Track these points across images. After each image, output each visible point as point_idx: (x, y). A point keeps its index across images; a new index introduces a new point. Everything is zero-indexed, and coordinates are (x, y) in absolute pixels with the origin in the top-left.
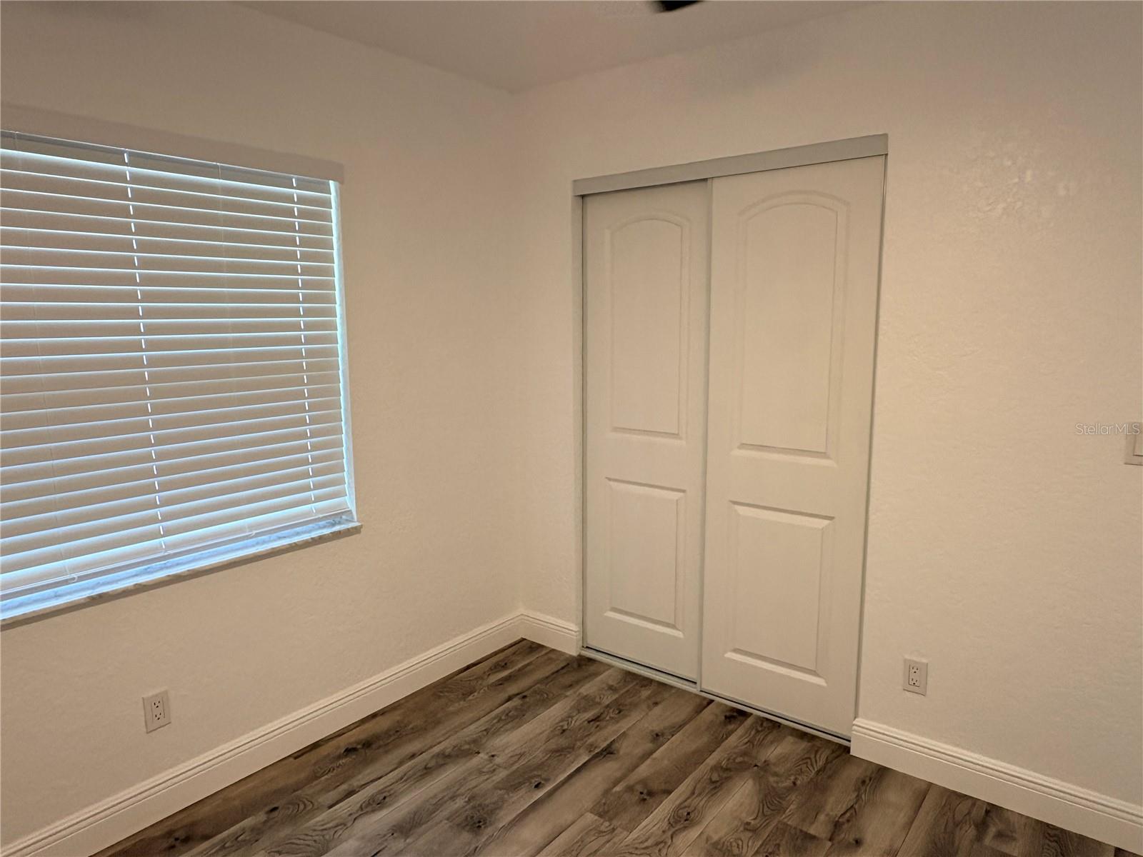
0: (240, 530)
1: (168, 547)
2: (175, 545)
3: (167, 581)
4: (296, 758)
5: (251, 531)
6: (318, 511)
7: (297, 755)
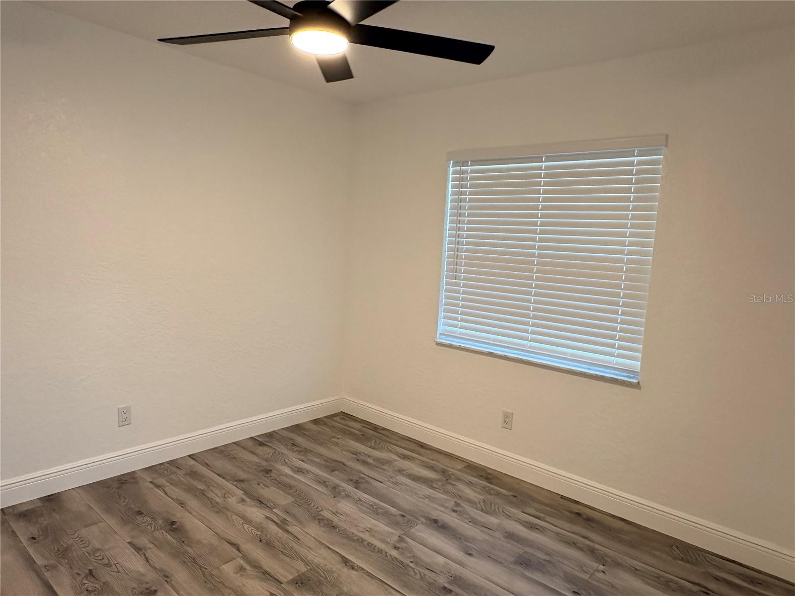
0: (565, 354)
1: (531, 347)
2: (535, 348)
3: (516, 360)
4: (561, 498)
5: (571, 357)
6: (617, 363)
7: (562, 497)
